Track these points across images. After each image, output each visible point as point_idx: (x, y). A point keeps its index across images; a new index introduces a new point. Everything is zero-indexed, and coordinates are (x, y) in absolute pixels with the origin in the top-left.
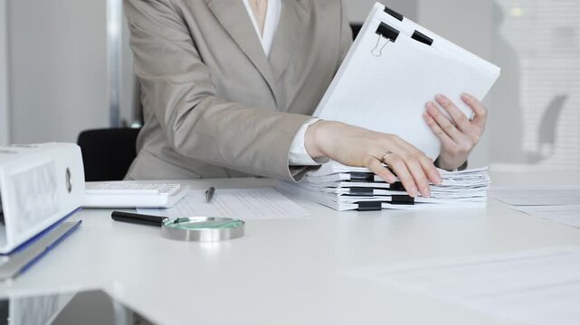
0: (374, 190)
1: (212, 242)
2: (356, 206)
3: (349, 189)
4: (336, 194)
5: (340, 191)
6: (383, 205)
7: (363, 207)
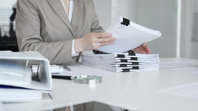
0: (127, 65)
1: (93, 84)
2: (122, 70)
3: (120, 65)
4: (115, 67)
5: (117, 66)
6: (130, 70)
7: (125, 71)
